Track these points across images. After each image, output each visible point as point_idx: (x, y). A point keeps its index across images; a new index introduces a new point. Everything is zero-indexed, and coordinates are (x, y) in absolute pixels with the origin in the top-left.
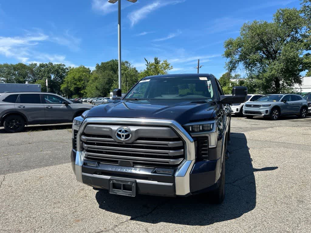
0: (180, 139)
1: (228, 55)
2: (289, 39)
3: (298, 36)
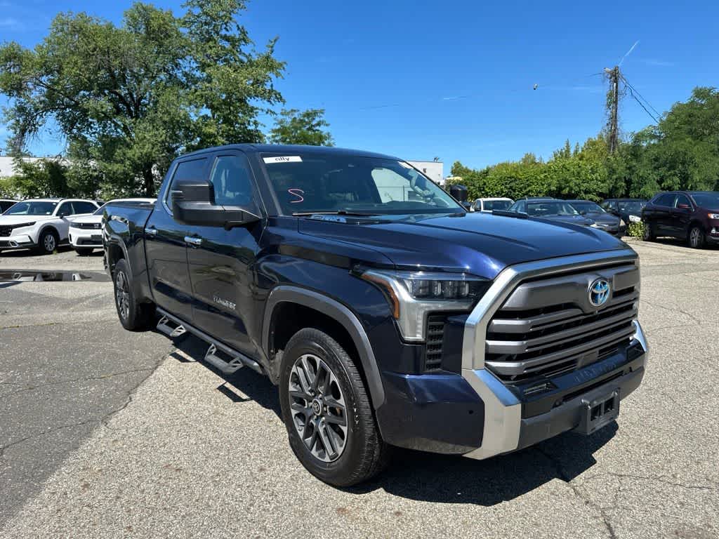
1: (12, 88)
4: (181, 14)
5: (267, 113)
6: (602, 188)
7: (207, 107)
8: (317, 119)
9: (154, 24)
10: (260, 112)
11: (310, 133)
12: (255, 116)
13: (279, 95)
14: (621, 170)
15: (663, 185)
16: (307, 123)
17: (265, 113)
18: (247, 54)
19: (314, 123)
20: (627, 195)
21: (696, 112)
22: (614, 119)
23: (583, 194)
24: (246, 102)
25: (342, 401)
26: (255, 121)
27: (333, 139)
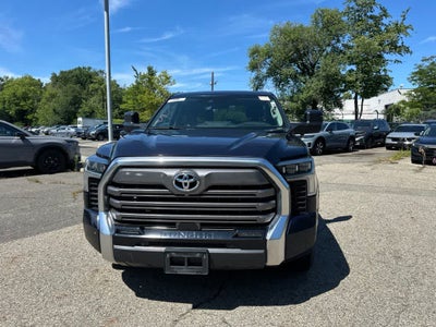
0: (271, 185)
1: (254, 67)
2: (329, 49)
3: (340, 45)
10: (390, 62)
12: (385, 65)
13: (408, 48)
17: (393, 62)
26: (385, 69)
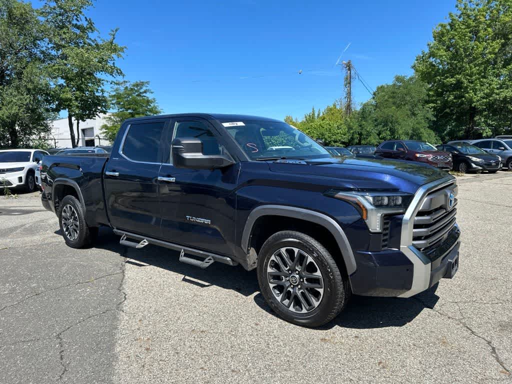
4: (38, 6)
5: (111, 83)
6: (344, 138)
7: (62, 78)
8: (144, 88)
9: (17, 13)
10: (105, 83)
11: (139, 98)
12: (101, 86)
13: (120, 70)
14: (356, 127)
15: (380, 136)
16: (136, 91)
17: (109, 83)
18: (93, 39)
19: (142, 91)
20: (359, 143)
21: (396, 90)
22: (349, 94)
23: (333, 143)
24: (93, 76)
25: (318, 274)
26: (102, 89)
27: (157, 103)
